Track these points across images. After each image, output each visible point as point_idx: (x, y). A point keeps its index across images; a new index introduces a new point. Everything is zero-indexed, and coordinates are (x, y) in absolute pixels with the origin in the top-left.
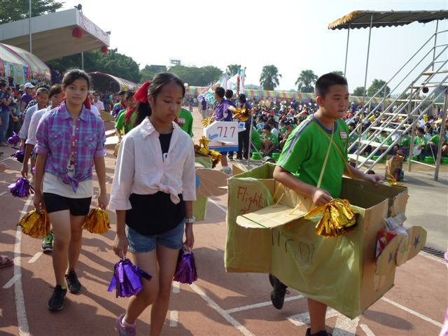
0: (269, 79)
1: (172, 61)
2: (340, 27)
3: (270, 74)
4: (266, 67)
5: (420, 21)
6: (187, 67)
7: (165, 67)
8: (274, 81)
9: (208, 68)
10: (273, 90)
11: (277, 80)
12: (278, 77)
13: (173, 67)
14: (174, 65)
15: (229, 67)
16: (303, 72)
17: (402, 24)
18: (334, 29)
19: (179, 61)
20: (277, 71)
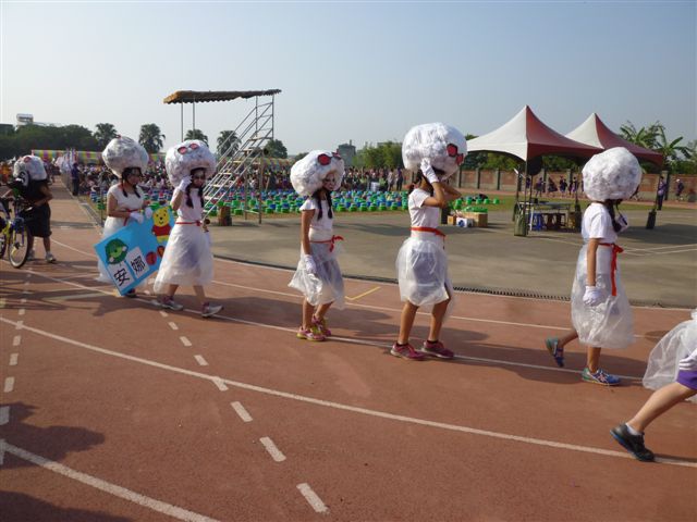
0: (151, 141)
1: (21, 119)
2: (175, 101)
3: (151, 134)
4: (145, 126)
5: (243, 97)
6: (42, 127)
7: (11, 126)
8: (156, 143)
9: (71, 127)
10: (156, 152)
11: (160, 142)
12: (161, 138)
13: (23, 127)
14: (24, 124)
15: (98, 126)
16: (190, 132)
17: (229, 100)
18: (169, 103)
19: (31, 119)
20: (159, 131)
